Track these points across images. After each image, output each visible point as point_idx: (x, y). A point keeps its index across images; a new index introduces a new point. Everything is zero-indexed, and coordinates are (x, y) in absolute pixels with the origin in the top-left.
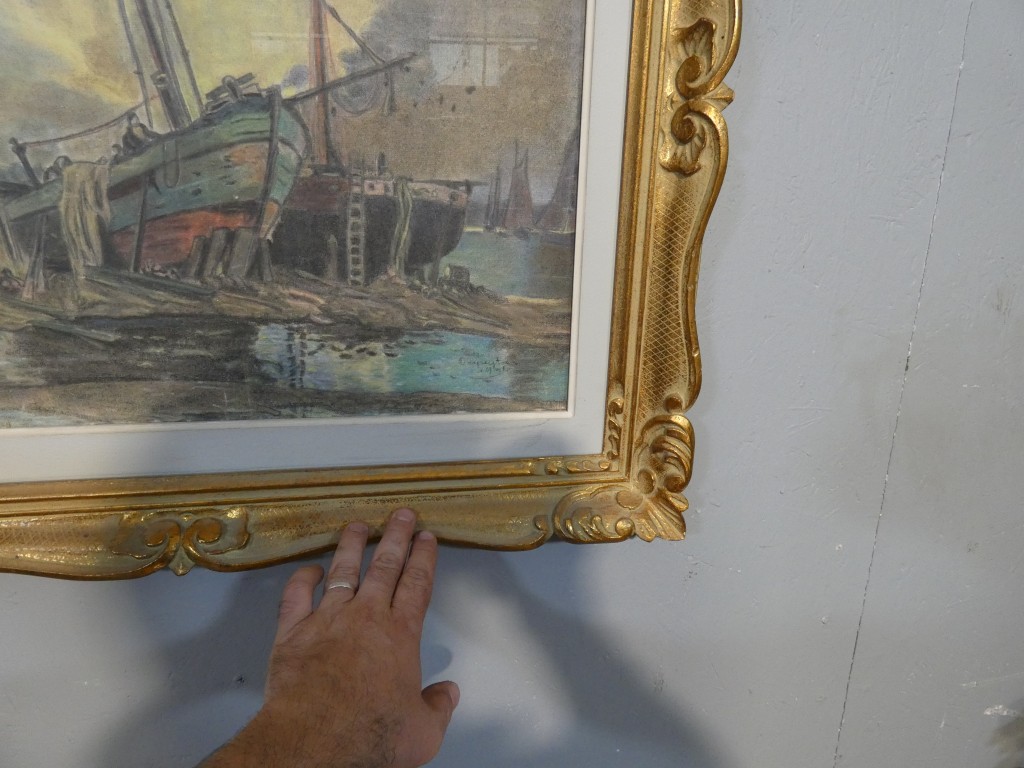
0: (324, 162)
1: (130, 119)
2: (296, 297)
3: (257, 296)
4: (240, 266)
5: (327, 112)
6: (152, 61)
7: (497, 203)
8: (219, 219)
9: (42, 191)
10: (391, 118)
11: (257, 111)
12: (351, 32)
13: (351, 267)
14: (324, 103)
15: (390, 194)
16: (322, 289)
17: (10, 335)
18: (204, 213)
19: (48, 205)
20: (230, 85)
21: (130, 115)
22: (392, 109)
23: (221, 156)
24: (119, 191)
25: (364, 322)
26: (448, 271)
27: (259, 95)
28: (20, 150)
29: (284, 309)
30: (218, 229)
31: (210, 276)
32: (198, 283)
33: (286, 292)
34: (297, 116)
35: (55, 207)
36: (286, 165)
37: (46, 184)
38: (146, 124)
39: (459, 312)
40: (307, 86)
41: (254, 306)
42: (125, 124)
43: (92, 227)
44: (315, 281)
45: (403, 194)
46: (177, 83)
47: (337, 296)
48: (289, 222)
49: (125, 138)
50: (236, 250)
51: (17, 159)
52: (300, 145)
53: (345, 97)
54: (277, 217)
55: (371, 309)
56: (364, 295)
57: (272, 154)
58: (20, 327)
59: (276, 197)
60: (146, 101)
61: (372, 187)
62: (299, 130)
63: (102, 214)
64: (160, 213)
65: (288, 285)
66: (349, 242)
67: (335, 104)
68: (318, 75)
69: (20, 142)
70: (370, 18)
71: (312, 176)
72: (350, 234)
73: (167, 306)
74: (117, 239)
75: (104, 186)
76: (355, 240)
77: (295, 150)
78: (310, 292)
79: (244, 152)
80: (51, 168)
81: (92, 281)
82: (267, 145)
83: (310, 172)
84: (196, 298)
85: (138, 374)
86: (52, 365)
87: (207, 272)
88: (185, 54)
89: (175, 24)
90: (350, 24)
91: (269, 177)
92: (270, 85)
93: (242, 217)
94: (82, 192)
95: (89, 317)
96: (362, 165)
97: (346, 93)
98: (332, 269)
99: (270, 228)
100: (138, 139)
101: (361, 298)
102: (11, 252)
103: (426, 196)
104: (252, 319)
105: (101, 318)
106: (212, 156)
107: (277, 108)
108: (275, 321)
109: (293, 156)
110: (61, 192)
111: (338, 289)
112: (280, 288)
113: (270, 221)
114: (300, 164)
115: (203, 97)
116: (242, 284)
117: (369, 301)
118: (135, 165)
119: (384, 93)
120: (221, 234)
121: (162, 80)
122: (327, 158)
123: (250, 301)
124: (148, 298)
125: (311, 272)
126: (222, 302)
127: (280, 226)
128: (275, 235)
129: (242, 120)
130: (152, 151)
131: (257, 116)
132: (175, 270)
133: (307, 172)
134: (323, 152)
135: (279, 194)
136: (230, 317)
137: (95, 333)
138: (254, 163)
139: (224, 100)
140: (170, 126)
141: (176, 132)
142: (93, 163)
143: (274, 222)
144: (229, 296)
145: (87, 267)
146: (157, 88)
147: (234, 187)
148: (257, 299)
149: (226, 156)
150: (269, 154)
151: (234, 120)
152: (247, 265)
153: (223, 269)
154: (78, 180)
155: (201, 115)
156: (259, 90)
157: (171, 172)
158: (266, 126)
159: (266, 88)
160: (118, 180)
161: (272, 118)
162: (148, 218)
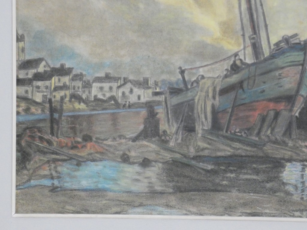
1: (236, 56)
3: (287, 146)
4: (280, 130)
6: (250, 30)
8: (272, 105)
9: (189, 92)
11: (298, 51)
18: (265, 102)
19: (190, 98)
20: (286, 40)
21: (236, 55)
23: (277, 73)
24: (224, 91)
27: (299, 44)
28: (182, 72)
29: (301, 154)
30: (271, 110)
31: (264, 135)
32: (257, 139)
33: (303, 144)
35: (193, 100)
37: (191, 88)
38: (243, 59)
41: (285, 152)
42: (233, 59)
43: (209, 109)
46: (260, 39)
49: (232, 66)
50: (279, 121)
51: (180, 77)
54: (302, 104)
58: (166, 161)
59: (303, 94)
60: (244, 48)
63: (215, 103)
64: (243, 102)
69: (183, 69)
73: (239, 151)
74: (220, 115)
75: (218, 89)
79: (289, 71)
80: (195, 81)
81: (204, 137)
82: (301, 67)
84: (255, 147)
85: (220, 188)
87: (262, 133)
88: (266, 26)
89: (263, 13)
91: (300, 84)
92: (306, 39)
93: (284, 104)
94: (207, 92)
95: (200, 156)
99: (298, 110)
100: (238, 66)
102: (169, 122)
104: (283, 159)
105: (206, 157)
106: (273, 74)
108: (296, 160)
110: (197, 92)
112: (300, 142)
113: (298, 106)
115: (272, 45)
116: (280, 139)
118: (234, 79)
120: (272, 113)
121: (254, 38)
123: (283, 149)
124: (230, 146)
126: (269, 149)
127: (303, 109)
128: (300, 113)
129: (290, 55)
130: (243, 72)
131: (297, 53)
132: (246, 132)
135: (304, 92)
136: (272, 157)
137: (201, 165)
138: (293, 76)
139: (282, 47)
140: (254, 59)
141: (257, 62)
142: (215, 78)
143: (300, 107)
144: (272, 146)
145: (203, 130)
146: (251, 42)
147: (282, 89)
148: (286, 148)
149: (280, 74)
150: (302, 72)
151: (285, 56)
152: (283, 129)
153: (271, 131)
154: (206, 86)
155: (270, 54)
156: (300, 41)
157: (251, 82)
158: (301, 58)
159: (303, 40)
160: (225, 86)
161: (305, 54)
162: (237, 105)
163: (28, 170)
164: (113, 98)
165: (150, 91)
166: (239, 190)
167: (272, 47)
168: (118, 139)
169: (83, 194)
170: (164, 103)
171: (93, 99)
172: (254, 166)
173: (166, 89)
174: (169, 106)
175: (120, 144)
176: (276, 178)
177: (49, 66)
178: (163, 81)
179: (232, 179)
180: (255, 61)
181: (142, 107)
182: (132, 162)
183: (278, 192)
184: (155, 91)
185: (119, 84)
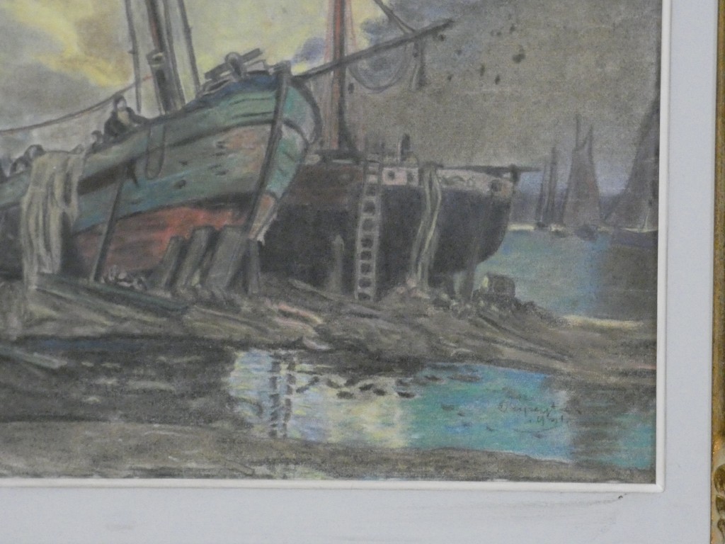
0: (335, 147)
1: (117, 102)
2: (286, 315)
3: (238, 312)
4: (221, 275)
5: (342, 89)
6: (150, 40)
7: (552, 193)
8: (202, 216)
11: (262, 90)
13: (359, 275)
14: (341, 79)
15: (415, 184)
16: (320, 305)
18: (186, 209)
19: (10, 200)
20: (234, 64)
21: (118, 98)
22: (422, 83)
23: (214, 141)
24: (91, 184)
25: (373, 349)
26: (485, 282)
27: (264, 73)
29: (271, 330)
30: (200, 228)
31: (184, 287)
32: (169, 295)
33: (275, 307)
34: (308, 96)
35: (17, 204)
36: (288, 150)
37: (12, 177)
38: (134, 107)
39: (501, 338)
40: (321, 61)
41: (233, 326)
44: (313, 294)
45: (431, 183)
46: (174, 62)
47: (340, 314)
48: (287, 220)
49: (108, 124)
50: (219, 254)
52: (308, 127)
53: (366, 72)
54: (272, 214)
55: (382, 331)
56: (374, 312)
57: (274, 139)
59: (274, 189)
60: (137, 83)
61: (392, 175)
62: (308, 109)
64: (134, 209)
65: (276, 298)
66: (359, 245)
67: (353, 80)
68: (335, 49)
71: (319, 164)
72: (360, 234)
73: (127, 325)
74: (81, 241)
75: (75, 179)
76: (367, 242)
77: (302, 134)
78: (306, 308)
79: (241, 137)
80: (21, 160)
81: (44, 292)
82: (268, 128)
83: (317, 158)
84: (164, 315)
85: (81, 412)
87: (180, 283)
88: (187, 31)
91: (267, 166)
92: (279, 61)
93: (230, 213)
94: (50, 185)
95: (33, 338)
96: (381, 149)
97: (367, 67)
98: (335, 278)
99: (262, 228)
100: (122, 124)
101: (370, 316)
103: (460, 186)
104: (230, 342)
106: (203, 143)
107: (284, 86)
108: (256, 346)
109: (299, 140)
110: (27, 186)
111: (341, 304)
112: (268, 302)
113: (263, 219)
114: (306, 150)
115: (202, 76)
116: (221, 297)
117: (380, 321)
118: (114, 154)
119: (413, 65)
120: (203, 236)
121: (158, 60)
122: (340, 143)
123: (229, 319)
124: (105, 313)
125: (309, 282)
126: (196, 319)
127: (274, 225)
128: (267, 236)
129: (243, 100)
130: (136, 138)
131: (259, 96)
132: (143, 278)
133: (313, 159)
134: (335, 136)
135: (277, 185)
136: (203, 339)
137: (37, 357)
138: (251, 149)
139: (225, 79)
140: (160, 109)
141: (166, 116)
142: (68, 153)
143: (268, 220)
144: (204, 313)
145: (42, 275)
146: (152, 68)
147: (225, 178)
148: (237, 317)
149: (220, 143)
150: (271, 138)
151: (232, 101)
152: (230, 273)
153: (201, 277)
154: (48, 172)
155: (197, 97)
156: (266, 66)
157: (154, 162)
158: (269, 106)
159: (274, 64)
160: (92, 171)
161: (278, 97)
162: (120, 216)
166: (126, 416)
172: (163, 358)
176: (213, 388)
179: (109, 390)
180: (163, 113)
183: (217, 419)
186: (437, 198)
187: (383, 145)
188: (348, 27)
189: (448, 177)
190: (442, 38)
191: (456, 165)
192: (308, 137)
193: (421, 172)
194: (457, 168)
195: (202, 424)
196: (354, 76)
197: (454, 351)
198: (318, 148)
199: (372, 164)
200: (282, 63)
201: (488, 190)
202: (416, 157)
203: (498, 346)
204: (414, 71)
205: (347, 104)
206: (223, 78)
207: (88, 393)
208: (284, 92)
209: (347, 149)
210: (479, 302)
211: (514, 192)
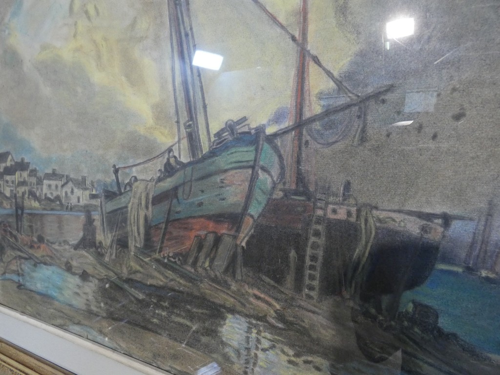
0: (294, 187)
1: (169, 152)
2: (258, 298)
3: (229, 289)
4: (221, 263)
5: (300, 144)
6: (185, 114)
7: (485, 242)
8: (211, 225)
9: (122, 196)
10: (361, 148)
11: (247, 145)
12: (329, 74)
13: (307, 281)
14: (300, 136)
15: (353, 219)
16: (279, 296)
17: (97, 281)
18: (202, 220)
19: (124, 205)
21: (170, 150)
22: (363, 140)
23: (218, 178)
24: (158, 199)
25: (314, 336)
26: (410, 307)
27: (249, 133)
28: (116, 171)
29: (247, 305)
30: (210, 232)
31: (201, 267)
32: (193, 270)
33: (250, 291)
34: (276, 149)
35: (126, 207)
36: (263, 187)
37: (124, 193)
38: (177, 156)
39: (420, 355)
40: (287, 123)
41: (226, 297)
42: (166, 156)
43: (142, 221)
44: (275, 288)
45: (366, 221)
46: (197, 127)
47: (292, 305)
48: (261, 236)
49: (165, 165)
50: (220, 250)
51: (114, 177)
52: (275, 172)
53: (318, 131)
54: (251, 229)
55: (322, 325)
56: (317, 310)
57: (253, 179)
58: (101, 278)
59: (252, 213)
60: (179, 141)
61: (334, 211)
62: (276, 159)
63: (147, 214)
64: (177, 216)
65: (252, 285)
66: (307, 259)
67: (308, 138)
68: (297, 113)
69: (117, 167)
70: (349, 59)
71: (282, 198)
72: (309, 252)
73: (172, 283)
74: (153, 231)
75: (151, 197)
76: (314, 258)
77: (272, 177)
78: (270, 296)
79: (234, 176)
80: (128, 184)
81: (137, 257)
82: (250, 171)
83: (281, 194)
84: (190, 282)
85: (150, 327)
86: (111, 306)
87: (199, 264)
88: (205, 107)
89: (202, 87)
90: (329, 67)
91: (249, 197)
92: (258, 125)
93: (226, 226)
94: (140, 199)
95: (132, 280)
96: (327, 191)
97: (319, 128)
98: (290, 279)
99: (245, 237)
100: (172, 166)
101: (314, 312)
102: (104, 232)
103: (391, 225)
104: (224, 306)
105: (138, 282)
106: (213, 179)
107: (261, 142)
108: (239, 313)
109: (269, 180)
110: (131, 198)
111: (293, 299)
112: (246, 287)
113: (246, 232)
114: (274, 188)
115: (212, 136)
116: (220, 277)
117: (320, 317)
118: (168, 184)
119: (357, 124)
120: (211, 238)
121: (190, 126)
122: (297, 184)
123: (224, 292)
124: (163, 274)
125: (272, 279)
126: (206, 288)
127: (252, 237)
128: (248, 243)
129: (236, 152)
130: (178, 175)
131: (245, 149)
132: (181, 258)
133: (278, 194)
134: (294, 179)
135: (255, 210)
136: (209, 301)
137: (133, 291)
138: (240, 185)
139: (225, 138)
140: (190, 158)
141: (193, 161)
142: (148, 181)
143: (248, 233)
144: (211, 285)
145: (136, 247)
146: (186, 131)
147: (224, 203)
148: (229, 292)
149: (221, 180)
150: (251, 178)
151: (229, 153)
152: (225, 263)
153: (210, 263)
154: (139, 191)
155: (209, 149)
156: (250, 129)
157: (187, 188)
158: (251, 156)
159: (255, 127)
160: (158, 192)
161: (256, 150)
162: (170, 220)
163: (4, 263)
164: (58, 198)
165: (87, 193)
166: (170, 335)
167: (213, 139)
168: (63, 244)
169: (38, 297)
170: (99, 209)
171: (44, 198)
172: (189, 307)
173: (102, 191)
174: (104, 214)
175: (65, 250)
177: (14, 160)
178: (99, 181)
179: (163, 318)
180: (192, 160)
181: (80, 211)
182: (74, 272)
183: (215, 352)
184: (92, 193)
185: (63, 183)
186: (371, 233)
187: (329, 188)
188: (306, 97)
189: (381, 217)
190: (384, 101)
191: (390, 208)
192: (275, 179)
193: (359, 211)
194: (390, 211)
195: (207, 352)
196: (309, 135)
197: (379, 355)
198: (282, 187)
199: (320, 201)
200: (260, 126)
201: (418, 231)
202: (355, 199)
203: (418, 361)
204: (357, 130)
205: (303, 155)
206: (224, 137)
207: (153, 317)
208: (261, 146)
209: (302, 189)
210: (403, 322)
211: (444, 236)
